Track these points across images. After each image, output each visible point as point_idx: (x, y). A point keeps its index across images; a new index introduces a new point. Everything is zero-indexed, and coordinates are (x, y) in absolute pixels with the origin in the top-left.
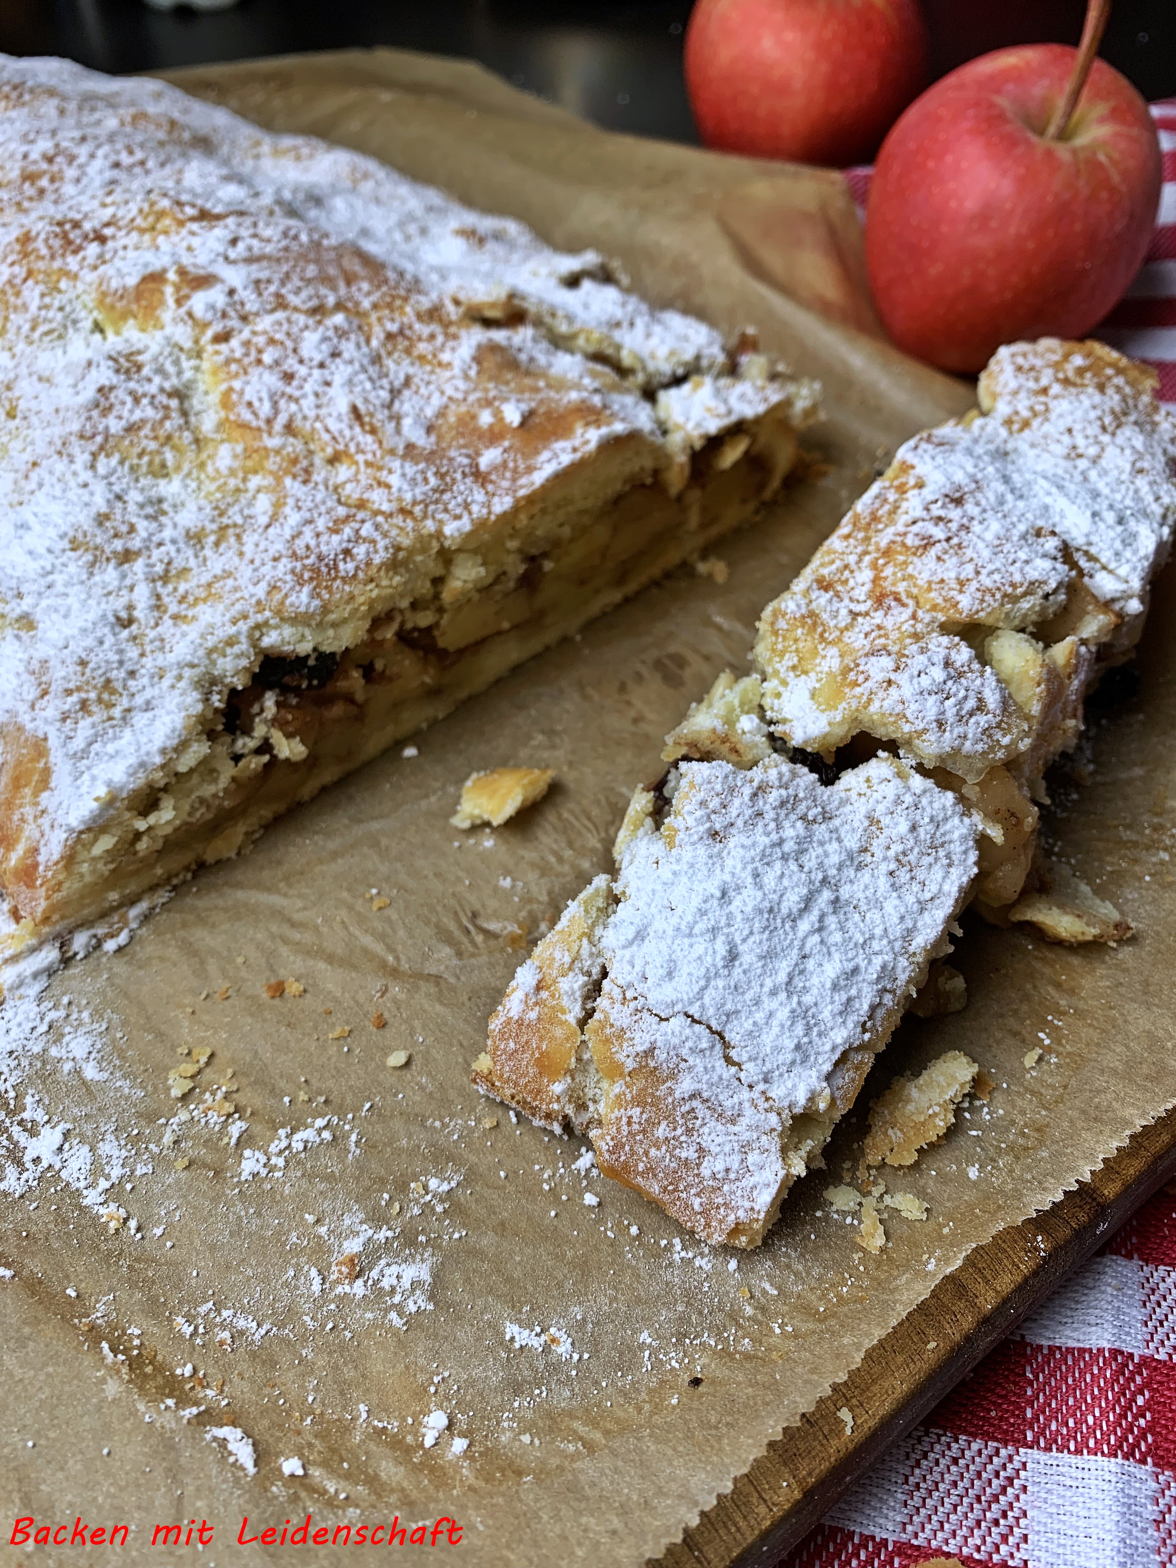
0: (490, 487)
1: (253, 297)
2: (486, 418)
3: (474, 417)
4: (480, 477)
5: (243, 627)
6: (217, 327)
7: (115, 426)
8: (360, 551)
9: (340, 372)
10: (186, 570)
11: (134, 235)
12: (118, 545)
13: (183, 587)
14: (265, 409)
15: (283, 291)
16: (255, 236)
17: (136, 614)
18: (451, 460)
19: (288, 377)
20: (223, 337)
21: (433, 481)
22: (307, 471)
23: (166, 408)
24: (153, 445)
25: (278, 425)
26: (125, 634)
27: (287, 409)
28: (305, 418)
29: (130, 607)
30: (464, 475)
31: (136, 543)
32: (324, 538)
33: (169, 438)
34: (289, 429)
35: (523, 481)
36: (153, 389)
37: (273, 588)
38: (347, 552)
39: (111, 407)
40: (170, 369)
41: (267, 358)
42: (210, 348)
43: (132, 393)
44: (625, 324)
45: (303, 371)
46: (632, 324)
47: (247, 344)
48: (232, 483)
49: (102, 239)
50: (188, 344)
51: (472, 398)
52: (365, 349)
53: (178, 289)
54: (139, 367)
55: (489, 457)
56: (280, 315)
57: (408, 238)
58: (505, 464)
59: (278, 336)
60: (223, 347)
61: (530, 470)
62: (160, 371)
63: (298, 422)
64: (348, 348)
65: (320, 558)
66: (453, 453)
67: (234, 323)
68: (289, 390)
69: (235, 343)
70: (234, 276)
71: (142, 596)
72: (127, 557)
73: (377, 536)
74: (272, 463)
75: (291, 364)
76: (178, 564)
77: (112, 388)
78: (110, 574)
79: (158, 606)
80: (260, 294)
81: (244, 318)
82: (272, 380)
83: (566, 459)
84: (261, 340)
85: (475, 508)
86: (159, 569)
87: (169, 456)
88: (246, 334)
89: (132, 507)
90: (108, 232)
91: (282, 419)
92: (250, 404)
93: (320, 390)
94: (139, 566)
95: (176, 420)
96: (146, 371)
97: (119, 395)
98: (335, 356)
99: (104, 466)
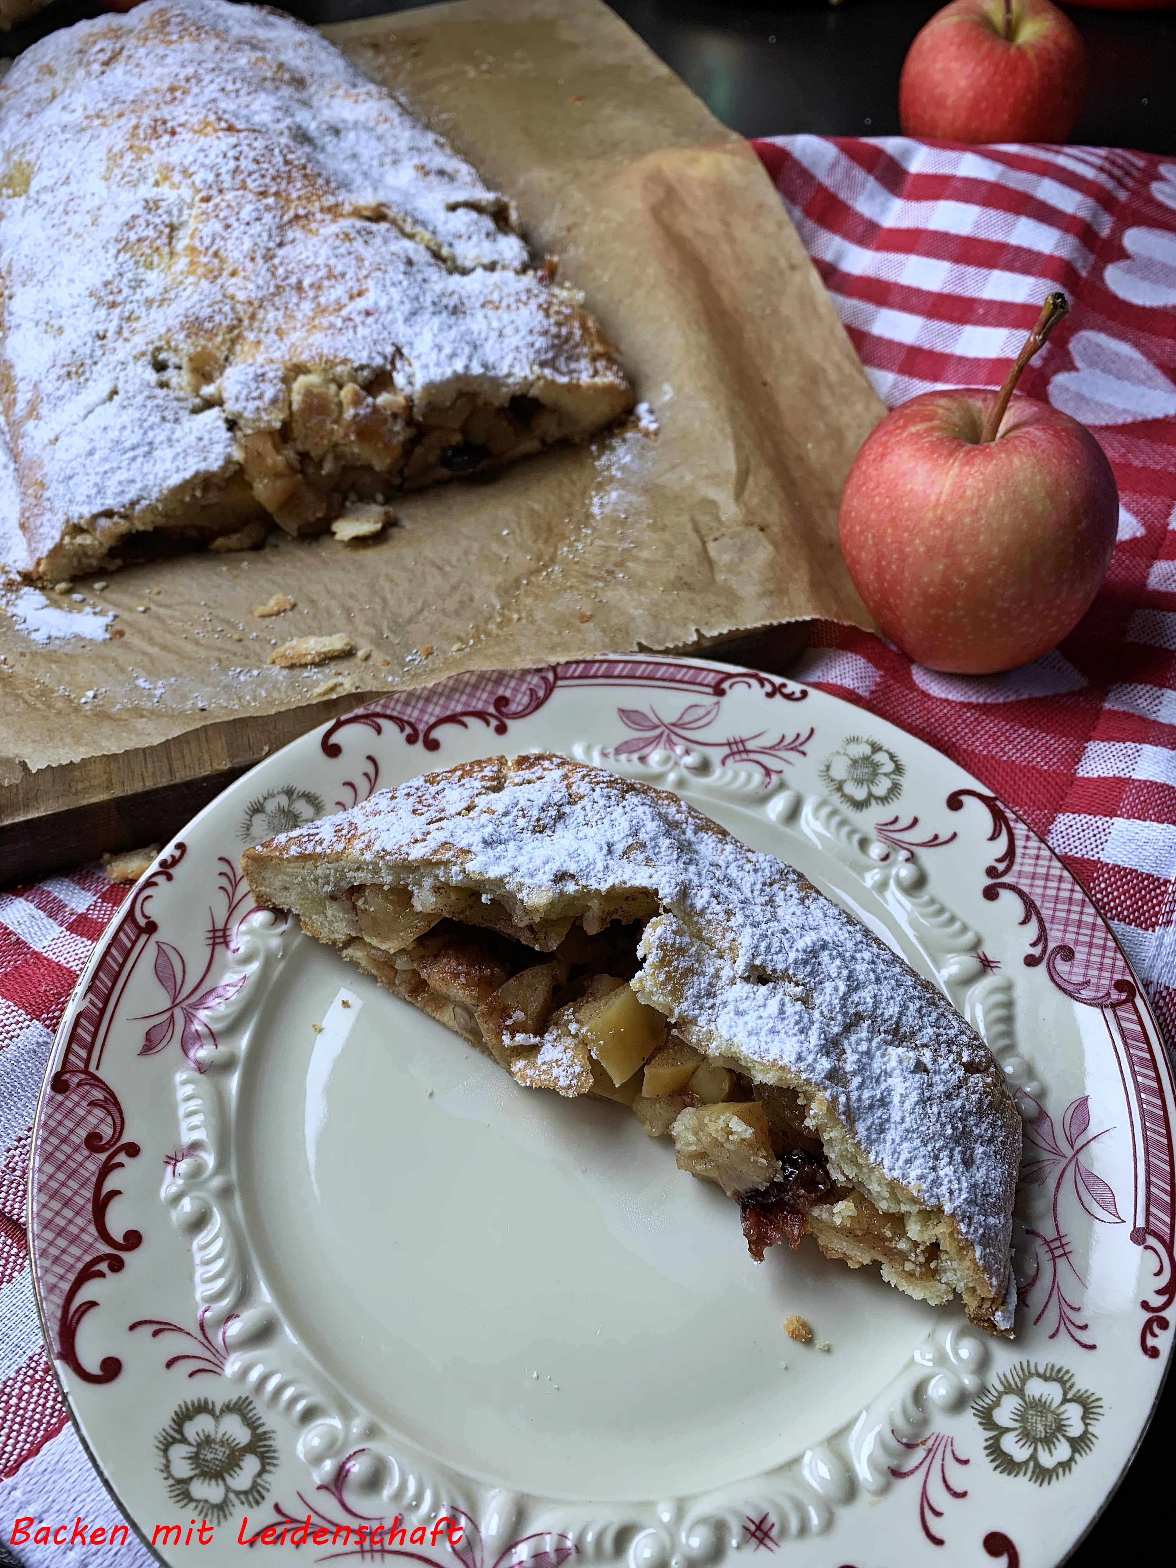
5: (151, 348)
6: (204, 194)
7: (133, 237)
9: (257, 228)
10: (138, 318)
11: (191, 134)
12: (111, 298)
13: (135, 325)
14: (207, 241)
16: (250, 145)
17: (108, 334)
19: (228, 226)
20: (207, 199)
23: (162, 233)
24: (148, 251)
25: (211, 251)
26: (99, 343)
27: (219, 243)
28: (226, 250)
29: (106, 331)
31: (120, 299)
32: (204, 309)
33: (158, 249)
34: (216, 254)
36: (158, 221)
37: (169, 330)
39: (134, 227)
40: (175, 212)
41: (222, 215)
42: (198, 204)
43: (147, 221)
44: (465, 237)
45: (236, 225)
46: (470, 238)
47: (216, 205)
48: (180, 278)
49: (173, 133)
50: (189, 200)
52: (278, 220)
54: (158, 208)
56: (241, 192)
57: (382, 165)
59: (233, 204)
60: (204, 205)
62: (169, 213)
63: (222, 252)
64: (268, 218)
65: (198, 318)
67: (214, 192)
68: (224, 234)
69: (211, 204)
71: (114, 326)
72: (113, 305)
74: (200, 270)
75: (232, 220)
76: (136, 313)
77: (138, 216)
78: (102, 312)
79: (119, 332)
80: (233, 179)
81: (221, 191)
82: (218, 227)
84: (223, 204)
86: (127, 314)
87: (156, 259)
89: (125, 280)
90: (179, 129)
91: (214, 248)
92: (202, 238)
94: (117, 311)
95: (164, 239)
96: (160, 211)
97: (141, 221)
98: (258, 219)
99: (123, 257)
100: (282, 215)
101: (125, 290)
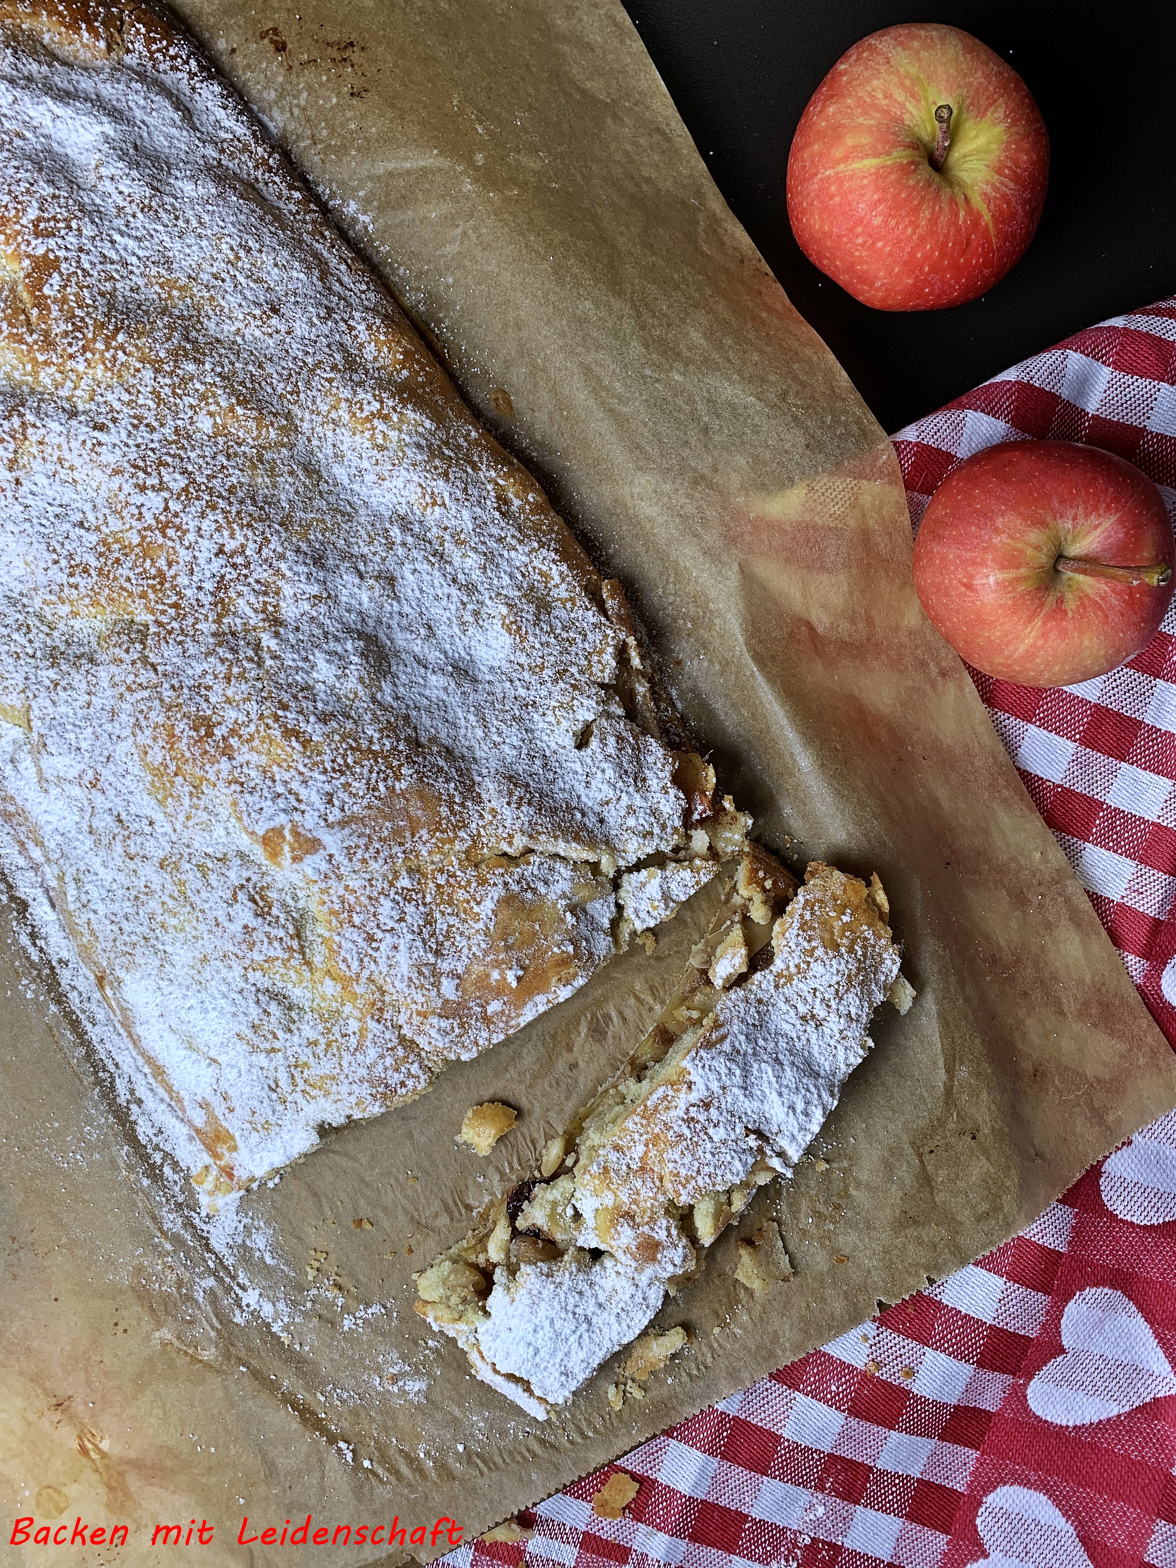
0: (492, 1027)
1: (346, 862)
2: (495, 975)
3: (488, 976)
4: (487, 1020)
8: (410, 1083)
10: (307, 1063)
11: (254, 754)
12: (268, 1046)
13: (308, 1075)
14: (355, 965)
15: (367, 856)
17: (281, 1084)
18: (470, 1009)
19: (370, 938)
20: (326, 889)
21: (457, 1031)
22: (381, 1010)
23: (290, 949)
25: (363, 980)
26: (275, 1096)
27: (369, 964)
28: (381, 973)
29: (276, 1080)
30: (477, 1020)
31: (277, 1045)
32: (390, 1072)
33: (293, 967)
34: (370, 980)
35: (513, 1023)
36: (281, 933)
37: (359, 1101)
39: (254, 943)
40: (289, 901)
41: (357, 920)
42: (316, 894)
43: (267, 934)
45: (379, 935)
47: (342, 899)
48: (335, 1006)
49: (228, 748)
51: (488, 959)
52: (421, 908)
53: (293, 850)
54: (269, 906)
55: (494, 1007)
56: (366, 878)
58: (503, 1012)
59: (363, 897)
60: (326, 898)
61: (518, 1015)
63: (375, 977)
64: (410, 909)
65: (387, 1086)
66: (471, 1004)
68: (370, 952)
70: (332, 842)
71: (283, 1074)
72: (272, 1052)
73: (420, 1073)
74: (359, 1003)
75: (371, 926)
76: (303, 1059)
77: (253, 929)
78: (262, 1059)
79: (294, 1084)
80: (351, 860)
81: (339, 879)
82: (359, 941)
83: (542, 1009)
84: (351, 899)
85: (481, 1042)
86: (292, 1060)
88: (341, 891)
89: (273, 1018)
90: (234, 743)
91: (366, 974)
92: (345, 959)
93: (391, 954)
94: (280, 1057)
96: (274, 910)
97: (258, 935)
98: (401, 920)
99: (252, 976)
100: (424, 897)
101: (280, 1034)
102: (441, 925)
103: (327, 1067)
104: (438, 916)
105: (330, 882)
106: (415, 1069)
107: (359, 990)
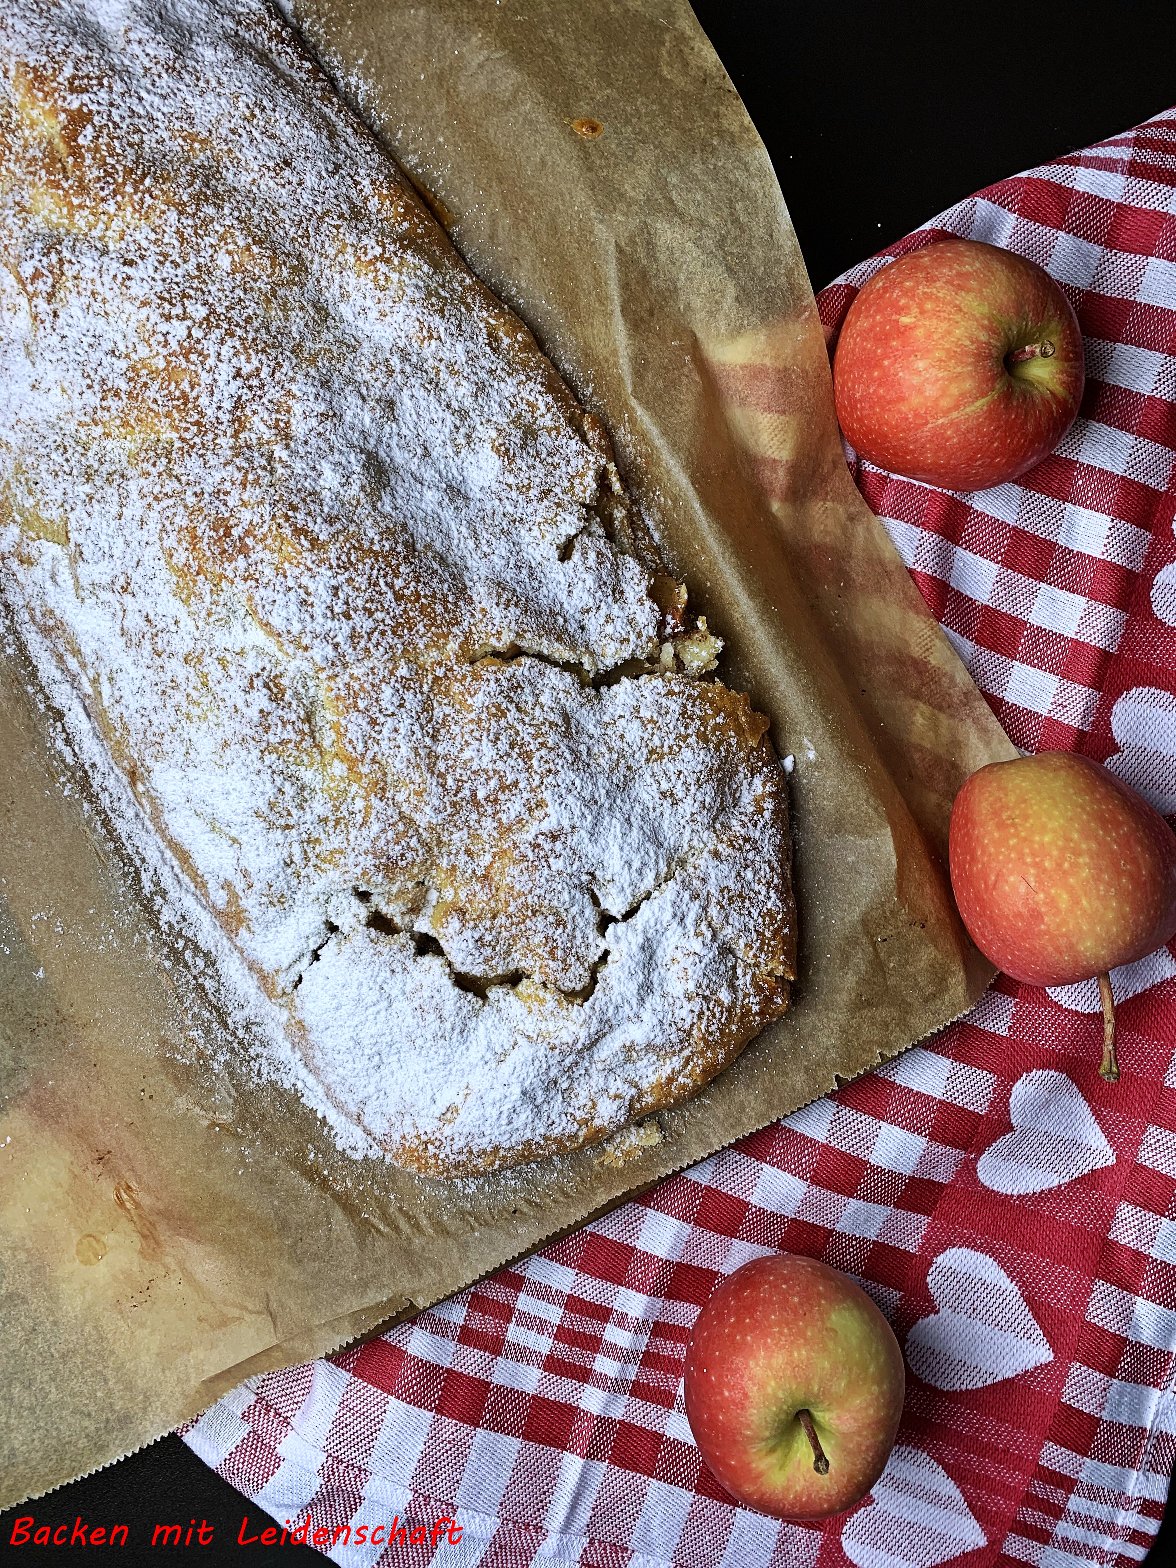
1: (350, 650)
5: (350, 884)
9: (405, 720)
10: (319, 840)
12: (282, 822)
13: (318, 849)
14: (360, 747)
17: (295, 859)
19: (373, 722)
20: (333, 676)
22: (383, 789)
23: (302, 732)
24: (295, 752)
25: (367, 760)
26: (289, 871)
27: (373, 747)
28: (383, 754)
29: (290, 856)
31: (292, 822)
32: (391, 845)
34: (374, 761)
36: (294, 717)
38: (403, 855)
39: (269, 727)
40: (302, 692)
41: (361, 705)
42: (325, 682)
43: (281, 718)
45: (382, 719)
47: (347, 686)
48: (343, 786)
50: (311, 674)
52: (419, 696)
54: (283, 692)
56: (368, 665)
59: (367, 684)
60: (333, 683)
62: (296, 694)
63: (378, 758)
64: (409, 699)
65: (389, 858)
68: (374, 734)
69: (340, 684)
71: (297, 850)
73: (418, 846)
74: (364, 783)
75: (374, 711)
76: (315, 835)
77: (269, 713)
78: (278, 836)
79: (307, 859)
80: (355, 649)
81: (345, 664)
82: (364, 723)
86: (305, 836)
87: (306, 758)
88: (346, 678)
89: (287, 797)
90: (248, 539)
91: (370, 755)
92: (351, 741)
93: (392, 737)
94: (294, 833)
95: (308, 737)
96: (287, 696)
97: (273, 719)
98: (401, 706)
99: (269, 759)
100: (421, 687)
101: (294, 812)
102: (438, 713)
103: (336, 842)
104: (435, 705)
105: (337, 669)
106: (414, 842)
107: (365, 770)
